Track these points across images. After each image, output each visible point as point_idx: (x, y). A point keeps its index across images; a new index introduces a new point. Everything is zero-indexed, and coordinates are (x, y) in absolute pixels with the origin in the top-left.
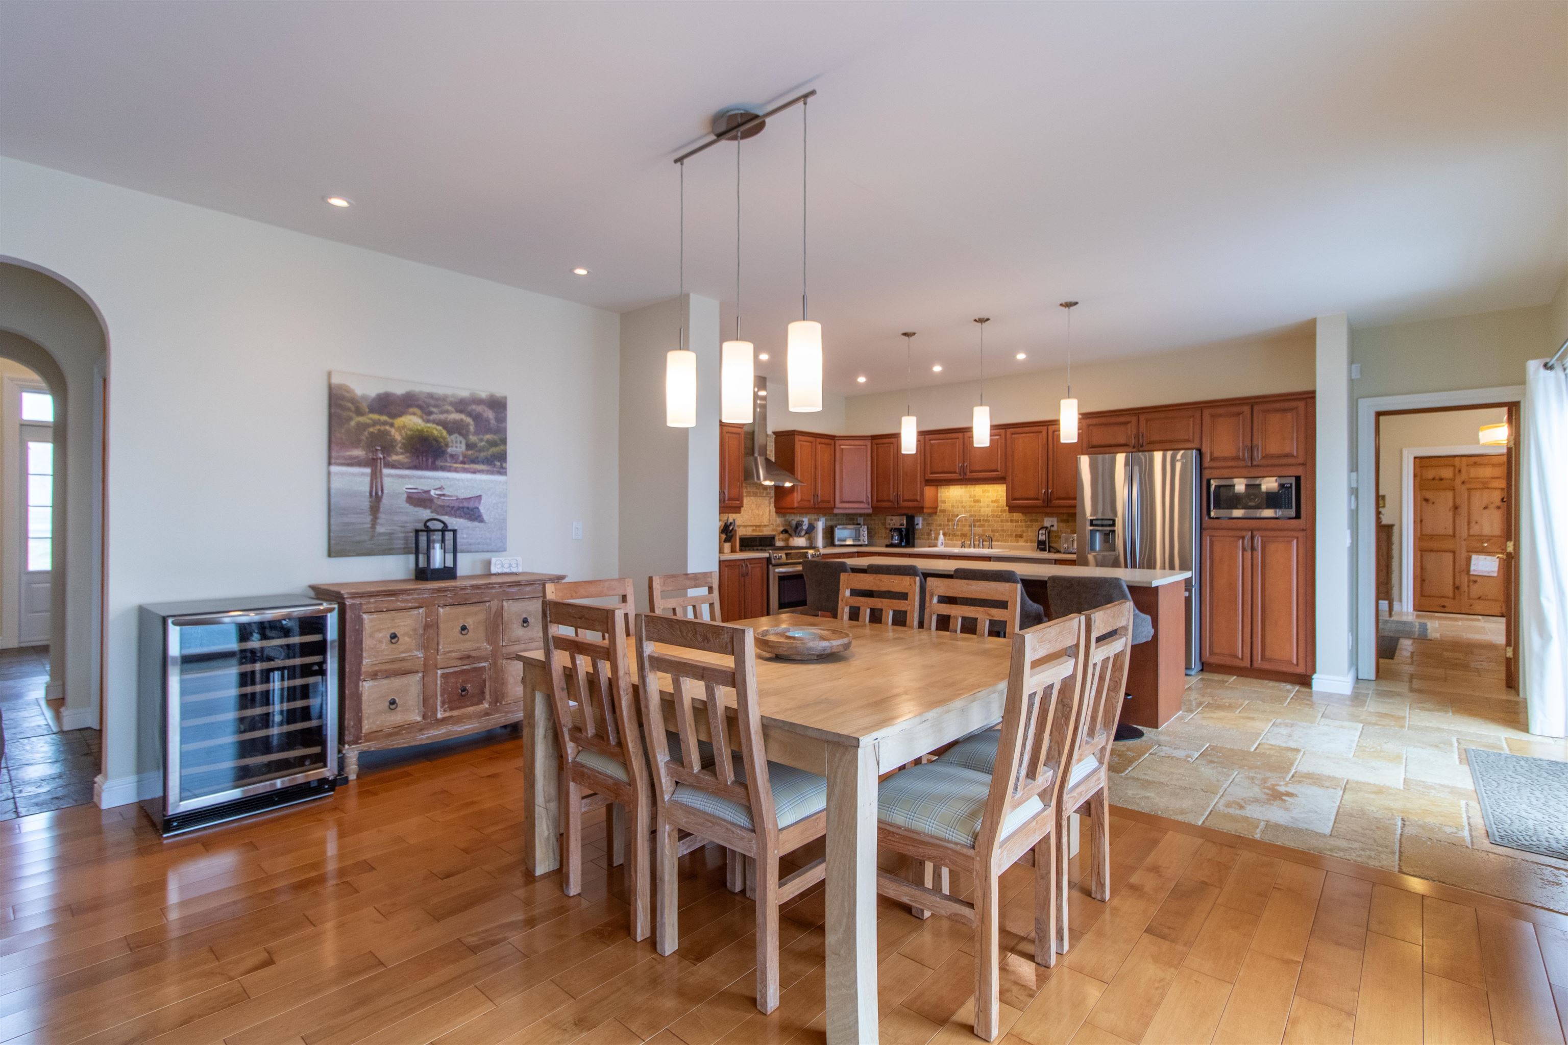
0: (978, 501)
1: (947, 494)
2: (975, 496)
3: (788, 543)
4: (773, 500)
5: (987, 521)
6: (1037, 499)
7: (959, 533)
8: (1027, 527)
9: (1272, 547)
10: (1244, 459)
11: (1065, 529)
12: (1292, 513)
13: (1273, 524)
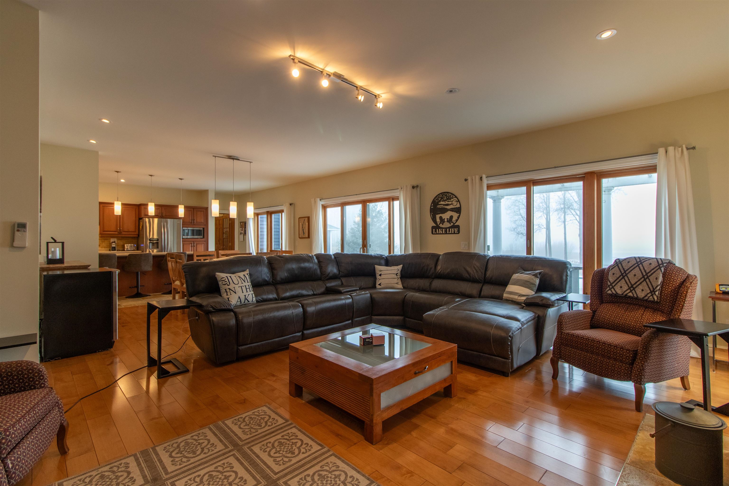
6: (115, 232)
8: (104, 242)
9: (198, 246)
10: (192, 223)
11: (121, 243)
12: (202, 237)
13: (198, 240)
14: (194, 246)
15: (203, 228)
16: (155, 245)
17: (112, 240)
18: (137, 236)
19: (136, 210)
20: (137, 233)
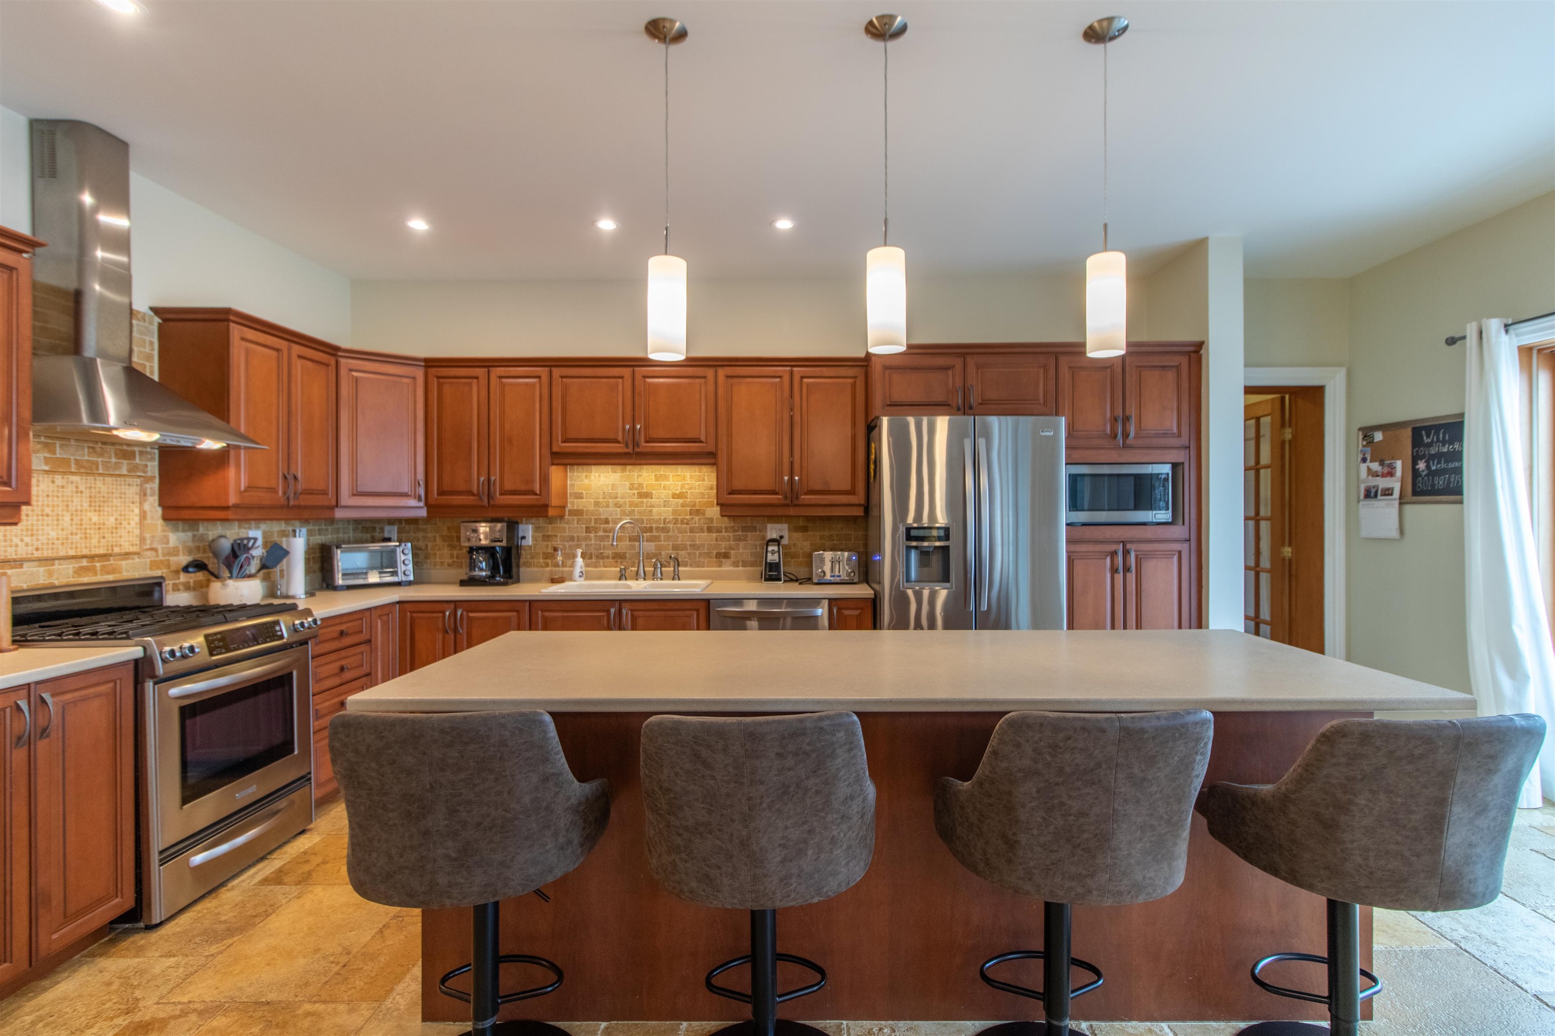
0: (648, 495)
1: (586, 481)
2: (641, 485)
3: (205, 596)
4: (156, 485)
5: (665, 530)
6: (774, 492)
7: (609, 552)
8: (738, 539)
9: (1149, 567)
10: (1115, 436)
11: (802, 542)
12: (1164, 516)
13: (1148, 532)
14: (1126, 569)
15: (1175, 466)
16: (936, 560)
17: (773, 532)
18: (859, 512)
19: (854, 386)
20: (859, 498)
